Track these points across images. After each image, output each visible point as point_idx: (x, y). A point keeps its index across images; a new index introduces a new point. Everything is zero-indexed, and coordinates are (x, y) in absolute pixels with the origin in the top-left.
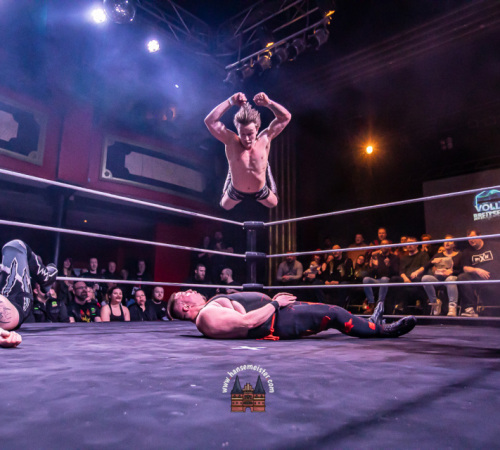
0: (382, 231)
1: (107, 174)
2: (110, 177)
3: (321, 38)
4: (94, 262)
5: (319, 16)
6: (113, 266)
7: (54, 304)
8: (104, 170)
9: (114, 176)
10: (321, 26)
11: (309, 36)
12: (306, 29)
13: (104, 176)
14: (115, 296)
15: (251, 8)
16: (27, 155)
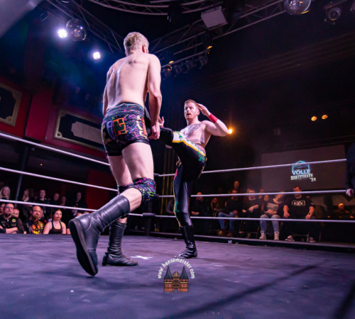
0: (236, 183)
1: (59, 135)
2: (61, 137)
3: (204, 62)
4: (43, 193)
5: (203, 48)
6: (57, 196)
7: (14, 221)
8: (57, 132)
9: (63, 136)
10: (203, 55)
11: (196, 60)
12: (194, 55)
13: (56, 136)
14: (56, 216)
15: (161, 39)
16: (5, 118)
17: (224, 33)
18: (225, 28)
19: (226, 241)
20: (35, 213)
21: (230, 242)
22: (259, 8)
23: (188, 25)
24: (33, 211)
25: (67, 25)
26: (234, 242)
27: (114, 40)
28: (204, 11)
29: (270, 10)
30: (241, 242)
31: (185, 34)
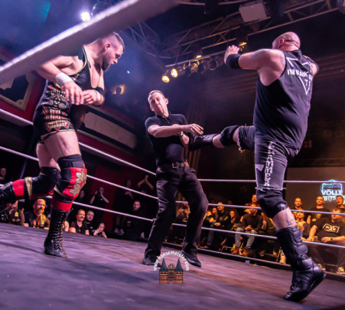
0: (255, 197)
15: (190, 31)
16: (16, 101)
17: (261, 29)
18: (263, 24)
19: (243, 260)
20: (39, 207)
21: (248, 262)
22: (304, 4)
23: (222, 18)
24: (37, 204)
25: (94, 8)
26: (252, 262)
27: (139, 28)
28: (243, 3)
29: (318, 7)
30: (260, 264)
31: (216, 28)
